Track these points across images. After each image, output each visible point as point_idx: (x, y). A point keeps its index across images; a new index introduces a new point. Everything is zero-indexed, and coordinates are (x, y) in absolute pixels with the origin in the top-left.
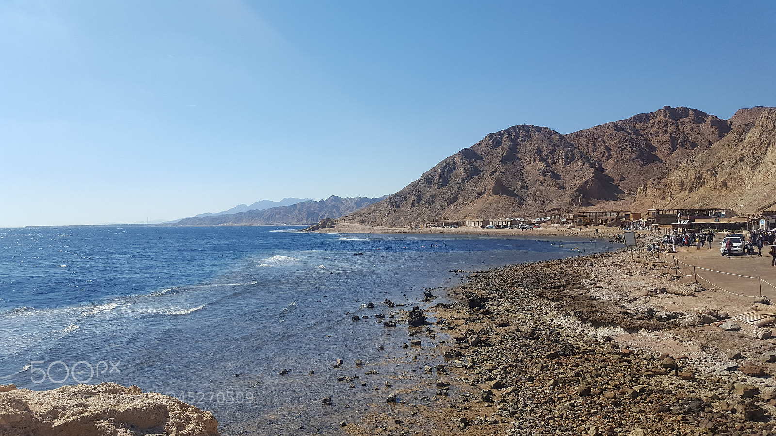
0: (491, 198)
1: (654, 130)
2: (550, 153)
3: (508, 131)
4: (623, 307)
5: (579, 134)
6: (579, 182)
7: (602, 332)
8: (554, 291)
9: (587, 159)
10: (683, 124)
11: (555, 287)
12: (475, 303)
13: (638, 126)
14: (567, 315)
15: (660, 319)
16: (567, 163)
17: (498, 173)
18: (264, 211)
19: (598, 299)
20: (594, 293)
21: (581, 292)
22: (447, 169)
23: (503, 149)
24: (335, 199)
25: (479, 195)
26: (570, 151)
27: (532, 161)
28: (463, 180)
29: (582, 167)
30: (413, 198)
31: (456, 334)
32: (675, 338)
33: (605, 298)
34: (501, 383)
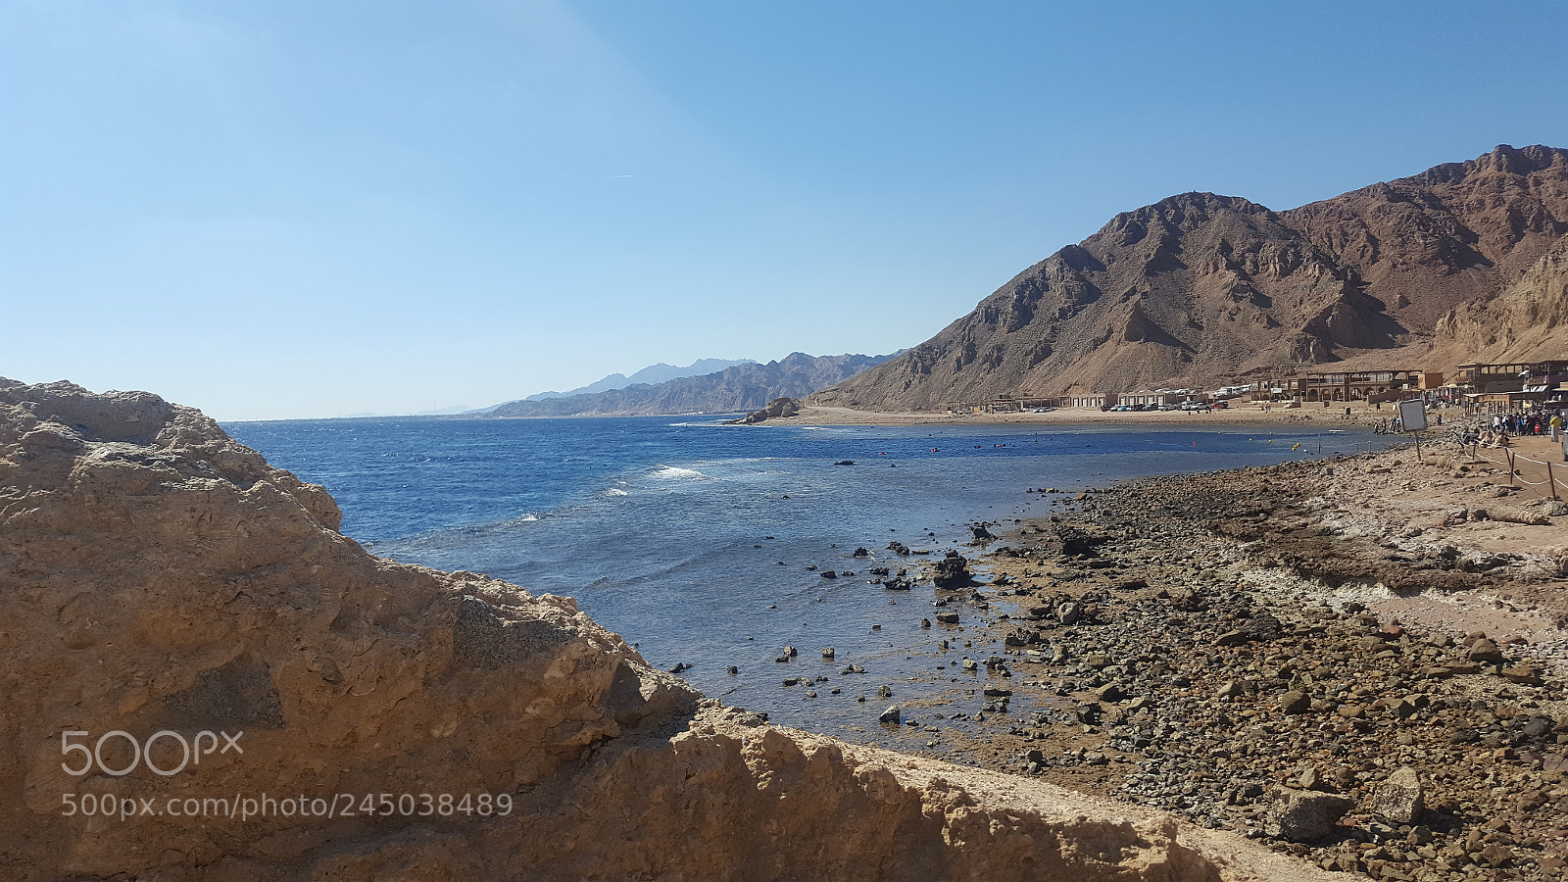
0: (1122, 348)
1: (1472, 197)
2: (1249, 251)
3: (1160, 207)
4: (1393, 547)
5: (1312, 210)
6: (1310, 310)
7: (1345, 595)
8: (1247, 521)
9: (1327, 262)
10: (1538, 183)
11: (1249, 514)
12: (1078, 547)
13: (1439, 189)
14: (1271, 565)
15: (1470, 567)
16: (1285, 272)
17: (1138, 297)
18: (658, 388)
19: (1337, 535)
20: (1330, 522)
21: (1303, 521)
22: (1029, 291)
23: (1149, 245)
24: (800, 359)
25: (1097, 343)
26: (1292, 245)
27: (1211, 270)
28: (1063, 313)
29: (1318, 279)
30: (958, 353)
31: (1033, 602)
32: (1500, 605)
33: (1354, 531)
34: (1120, 690)
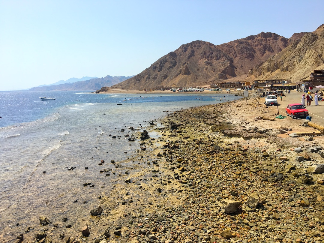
0: (183, 76)
1: (256, 43)
2: (210, 54)
4: (243, 127)
5: (223, 45)
6: (223, 68)
7: (234, 139)
8: (211, 120)
9: (226, 56)
10: (269, 40)
12: (174, 127)
13: (249, 41)
14: (217, 132)
15: (261, 132)
16: (218, 59)
17: (186, 64)
19: (232, 123)
20: (229, 120)
21: (224, 120)
22: (162, 62)
23: (189, 51)
24: (109, 77)
25: (178, 74)
26: (219, 53)
27: (202, 58)
28: (170, 67)
29: (225, 61)
30: (147, 76)
31: (164, 143)
32: (268, 142)
34: (185, 169)
